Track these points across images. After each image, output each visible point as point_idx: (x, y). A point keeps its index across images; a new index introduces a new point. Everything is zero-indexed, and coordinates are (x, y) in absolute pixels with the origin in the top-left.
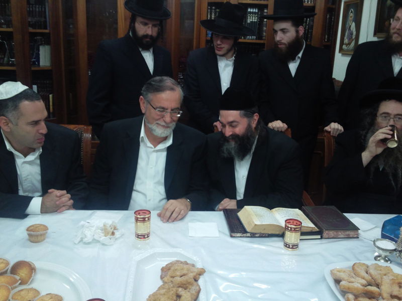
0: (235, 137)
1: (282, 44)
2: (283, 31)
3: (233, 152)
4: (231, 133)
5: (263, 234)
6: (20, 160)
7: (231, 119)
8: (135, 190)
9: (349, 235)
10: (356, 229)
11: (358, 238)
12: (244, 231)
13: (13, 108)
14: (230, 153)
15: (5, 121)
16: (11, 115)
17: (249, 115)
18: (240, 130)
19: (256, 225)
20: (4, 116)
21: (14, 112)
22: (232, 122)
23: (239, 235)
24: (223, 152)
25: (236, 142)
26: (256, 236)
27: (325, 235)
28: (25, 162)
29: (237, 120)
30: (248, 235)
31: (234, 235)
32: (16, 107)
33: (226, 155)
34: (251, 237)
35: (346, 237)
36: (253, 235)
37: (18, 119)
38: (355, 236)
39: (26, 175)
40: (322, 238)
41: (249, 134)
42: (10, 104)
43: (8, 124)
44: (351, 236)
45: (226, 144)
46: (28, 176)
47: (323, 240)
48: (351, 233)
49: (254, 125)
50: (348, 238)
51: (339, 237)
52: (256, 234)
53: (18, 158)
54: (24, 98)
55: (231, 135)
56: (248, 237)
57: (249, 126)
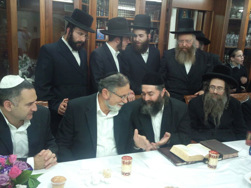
0: (151, 102)
1: (139, 43)
2: (141, 36)
3: (149, 111)
4: (148, 99)
5: (192, 162)
6: (14, 131)
7: (150, 90)
8: (99, 145)
9: (234, 156)
10: (237, 152)
11: (238, 156)
12: (182, 161)
13: (16, 94)
14: (147, 112)
15: (8, 104)
16: (13, 100)
17: (160, 89)
18: (154, 97)
19: (190, 157)
20: (8, 100)
21: (17, 97)
22: (151, 92)
23: (180, 164)
24: (143, 111)
25: (151, 105)
26: (189, 163)
27: (224, 158)
28: (17, 132)
29: (154, 91)
30: (185, 163)
31: (177, 164)
32: (18, 94)
33: (144, 113)
34: (187, 164)
35: (233, 157)
36: (188, 163)
37: (19, 102)
38: (237, 156)
39: (18, 141)
40: (222, 159)
41: (160, 101)
42: (14, 92)
43: (10, 106)
44: (235, 156)
45: (145, 106)
46: (19, 142)
47: (223, 160)
48: (235, 154)
49: (162, 95)
50: (234, 157)
51: (230, 157)
52: (189, 162)
53: (12, 130)
54: (24, 87)
55: (148, 101)
56: (185, 165)
57: (160, 96)
